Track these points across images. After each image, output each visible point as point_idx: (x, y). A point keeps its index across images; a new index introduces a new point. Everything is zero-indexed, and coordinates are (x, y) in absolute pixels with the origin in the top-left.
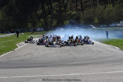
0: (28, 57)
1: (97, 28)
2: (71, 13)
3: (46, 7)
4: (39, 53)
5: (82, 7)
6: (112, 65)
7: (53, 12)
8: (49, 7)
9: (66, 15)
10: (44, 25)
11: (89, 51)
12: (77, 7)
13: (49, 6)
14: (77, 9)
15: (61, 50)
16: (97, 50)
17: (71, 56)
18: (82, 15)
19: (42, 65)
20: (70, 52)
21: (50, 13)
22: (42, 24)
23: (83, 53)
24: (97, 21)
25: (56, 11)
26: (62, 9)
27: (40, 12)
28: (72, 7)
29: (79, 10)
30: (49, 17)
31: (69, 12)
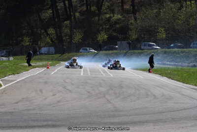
0: (21, 106)
1: (164, 50)
2: (110, 17)
3: (60, 5)
4: (45, 99)
5: (133, 5)
6: (192, 126)
7: (75, 16)
8: (67, 4)
9: (101, 22)
10: (56, 42)
11: (147, 95)
12: (122, 6)
13: (67, 2)
14: (123, 8)
15: (89, 92)
16: (163, 95)
17: (109, 106)
18: (133, 21)
19: (50, 123)
20: (108, 97)
21: (68, 18)
22: (51, 40)
23: (135, 101)
24: (164, 36)
25: (79, 12)
26: (93, 8)
27: (47, 14)
28: (112, 5)
29: (128, 12)
30: (66, 26)
31: (108, 16)
